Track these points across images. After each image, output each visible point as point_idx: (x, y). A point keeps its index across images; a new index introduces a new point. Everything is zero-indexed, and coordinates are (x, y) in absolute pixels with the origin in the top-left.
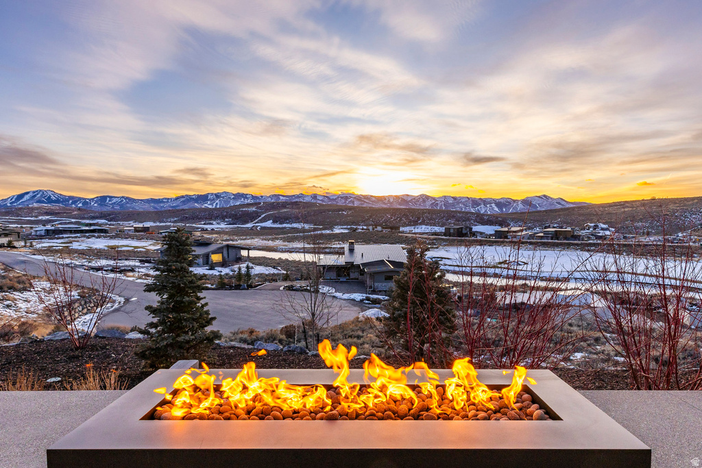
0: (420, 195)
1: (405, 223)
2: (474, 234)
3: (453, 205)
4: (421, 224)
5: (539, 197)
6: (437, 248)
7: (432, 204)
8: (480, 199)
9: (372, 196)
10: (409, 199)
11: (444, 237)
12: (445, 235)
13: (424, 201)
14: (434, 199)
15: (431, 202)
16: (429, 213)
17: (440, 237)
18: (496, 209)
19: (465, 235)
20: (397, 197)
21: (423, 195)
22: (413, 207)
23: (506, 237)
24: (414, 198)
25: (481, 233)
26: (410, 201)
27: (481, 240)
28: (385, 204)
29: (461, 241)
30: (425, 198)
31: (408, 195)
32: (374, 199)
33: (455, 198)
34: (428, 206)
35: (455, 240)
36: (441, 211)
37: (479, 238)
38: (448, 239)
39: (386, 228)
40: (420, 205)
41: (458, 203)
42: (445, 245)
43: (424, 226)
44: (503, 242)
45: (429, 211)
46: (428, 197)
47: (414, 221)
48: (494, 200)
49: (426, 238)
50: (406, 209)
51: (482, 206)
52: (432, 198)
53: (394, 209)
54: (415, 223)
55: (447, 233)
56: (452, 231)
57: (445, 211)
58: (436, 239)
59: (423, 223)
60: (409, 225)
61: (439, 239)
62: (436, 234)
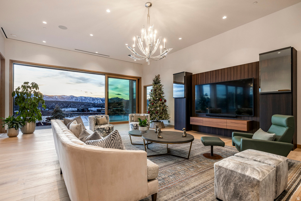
0: (70, 96)
1: (62, 107)
2: (89, 111)
3: (84, 100)
4: (69, 107)
5: (116, 98)
6: (73, 117)
7: (76, 99)
8: (95, 98)
9: (46, 95)
10: (65, 97)
11: (77, 112)
12: (77, 111)
13: (72, 98)
14: (76, 97)
15: (75, 99)
16: (73, 103)
17: (75, 112)
18: (101, 102)
19: (85, 111)
20: (60, 96)
21: (72, 96)
22: (67, 101)
23: (101, 112)
24: (67, 97)
25: (92, 110)
26: (65, 98)
27: (91, 113)
28: (53, 99)
29: (83, 113)
30: (72, 97)
31: (64, 96)
32: (47, 97)
33: (85, 97)
34: (74, 100)
35: (81, 113)
36: (79, 102)
37: (91, 112)
38: (78, 113)
39: (51, 109)
40: (70, 99)
41: (87, 99)
42: (76, 115)
43: (71, 108)
44: (99, 113)
45: (73, 102)
46: (73, 97)
47: (66, 106)
48: (100, 98)
49: (69, 113)
50: (62, 101)
51: (96, 100)
52: (75, 97)
53: (57, 101)
54: (67, 107)
55: (78, 110)
56: (80, 110)
57: (81, 102)
58: (73, 113)
59: (70, 107)
60: (64, 108)
61: (74, 113)
62: (73, 111)
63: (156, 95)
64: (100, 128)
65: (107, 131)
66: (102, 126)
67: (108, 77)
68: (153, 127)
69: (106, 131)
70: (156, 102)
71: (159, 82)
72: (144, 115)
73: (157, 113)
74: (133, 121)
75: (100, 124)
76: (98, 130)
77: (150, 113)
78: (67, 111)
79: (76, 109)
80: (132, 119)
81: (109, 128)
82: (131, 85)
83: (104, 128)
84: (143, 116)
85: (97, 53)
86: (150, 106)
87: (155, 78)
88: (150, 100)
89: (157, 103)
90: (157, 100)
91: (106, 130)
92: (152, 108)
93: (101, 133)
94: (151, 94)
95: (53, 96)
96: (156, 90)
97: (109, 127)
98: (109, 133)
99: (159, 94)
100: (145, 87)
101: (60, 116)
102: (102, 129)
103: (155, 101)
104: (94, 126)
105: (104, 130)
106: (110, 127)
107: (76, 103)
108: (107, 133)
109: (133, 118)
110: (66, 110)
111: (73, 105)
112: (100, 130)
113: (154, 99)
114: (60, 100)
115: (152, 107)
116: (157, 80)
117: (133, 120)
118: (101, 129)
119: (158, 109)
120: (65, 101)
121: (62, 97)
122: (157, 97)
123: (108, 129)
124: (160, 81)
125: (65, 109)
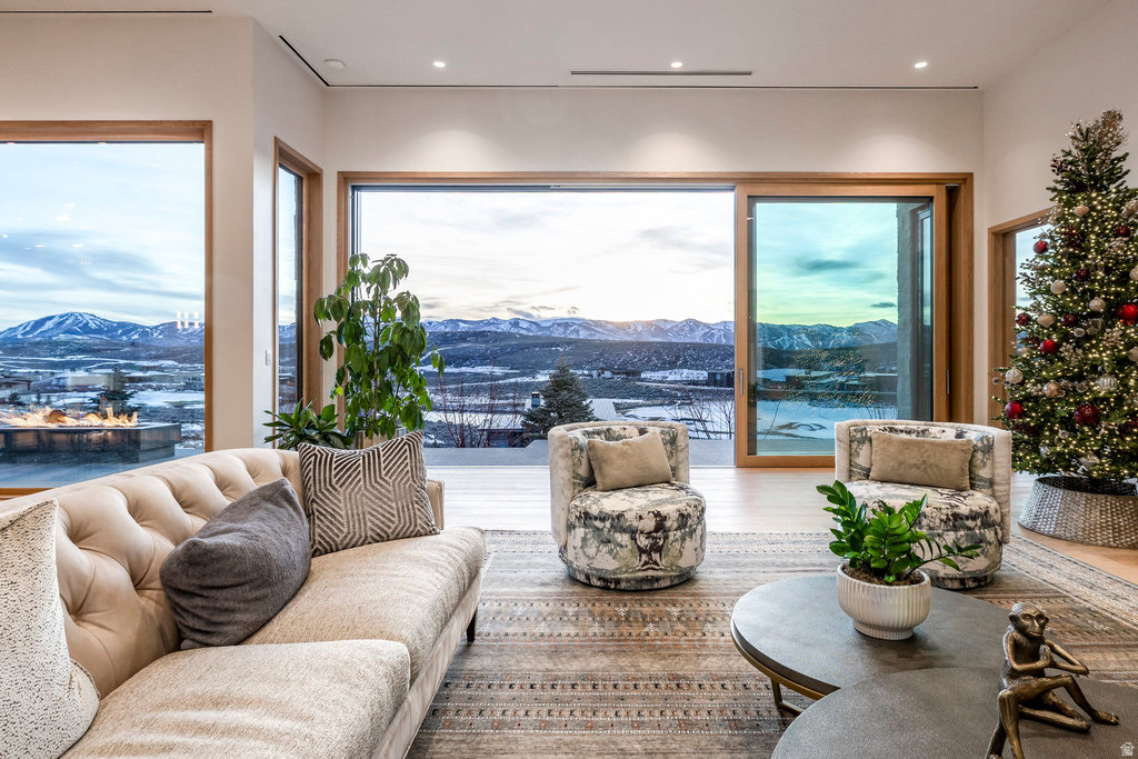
0: (686, 321)
1: (656, 365)
4: (681, 367)
5: (875, 323)
6: (690, 404)
7: (705, 334)
8: (782, 326)
9: (607, 322)
10: (668, 327)
11: (706, 388)
12: (708, 383)
13: (692, 330)
14: (707, 326)
15: (703, 332)
16: (694, 350)
17: (699, 387)
18: (808, 342)
20: (649, 324)
21: (691, 320)
22: (674, 340)
24: (676, 325)
25: (765, 380)
26: (669, 330)
28: (628, 334)
29: (732, 392)
30: (693, 325)
31: (666, 321)
32: (611, 326)
34: (697, 338)
35: (721, 392)
36: (717, 347)
38: (710, 391)
39: (618, 373)
40: (685, 336)
42: (704, 400)
43: (686, 371)
45: (695, 346)
46: (697, 324)
47: (670, 363)
48: (804, 328)
49: (677, 389)
50: (659, 343)
51: (786, 337)
52: (705, 324)
53: (639, 343)
54: (672, 365)
55: (712, 380)
56: (718, 377)
57: (724, 346)
58: (691, 391)
59: (684, 365)
60: (663, 368)
61: (697, 390)
62: (695, 383)
63: (1085, 276)
64: (594, 511)
65: (643, 542)
66: (614, 503)
67: (753, 199)
68: (1049, 528)
69: (634, 539)
70: (1076, 332)
71: (1114, 174)
72: (960, 435)
73: (1094, 420)
74: (867, 476)
75: (609, 482)
76: (585, 526)
77: (1022, 415)
78: (670, 382)
79: (703, 375)
80: (862, 460)
81: (661, 519)
82: (908, 235)
83: (621, 516)
84: (945, 445)
85: (677, 65)
86: (1026, 362)
87: (1069, 146)
88: (1025, 320)
89: (1087, 338)
90: (1094, 314)
91: (633, 532)
92: (1046, 381)
93: (604, 549)
94: (1041, 271)
95: (628, 325)
96: (1084, 236)
97: (657, 515)
98: (656, 556)
99: (1108, 271)
100: (1003, 239)
101: (570, 406)
102: (608, 524)
103: (1075, 324)
104: (568, 493)
105: (623, 530)
106: (665, 509)
107: (704, 351)
108: (641, 551)
109: (864, 450)
110: (671, 378)
111: (695, 360)
112: (598, 524)
113: (1062, 310)
114: (652, 339)
115: (1043, 367)
116: (1091, 160)
117: (869, 470)
118: (603, 520)
119: (1104, 385)
120: (667, 343)
121: (658, 327)
122: (1093, 294)
123: (649, 524)
124: (1125, 165)
125: (667, 373)
